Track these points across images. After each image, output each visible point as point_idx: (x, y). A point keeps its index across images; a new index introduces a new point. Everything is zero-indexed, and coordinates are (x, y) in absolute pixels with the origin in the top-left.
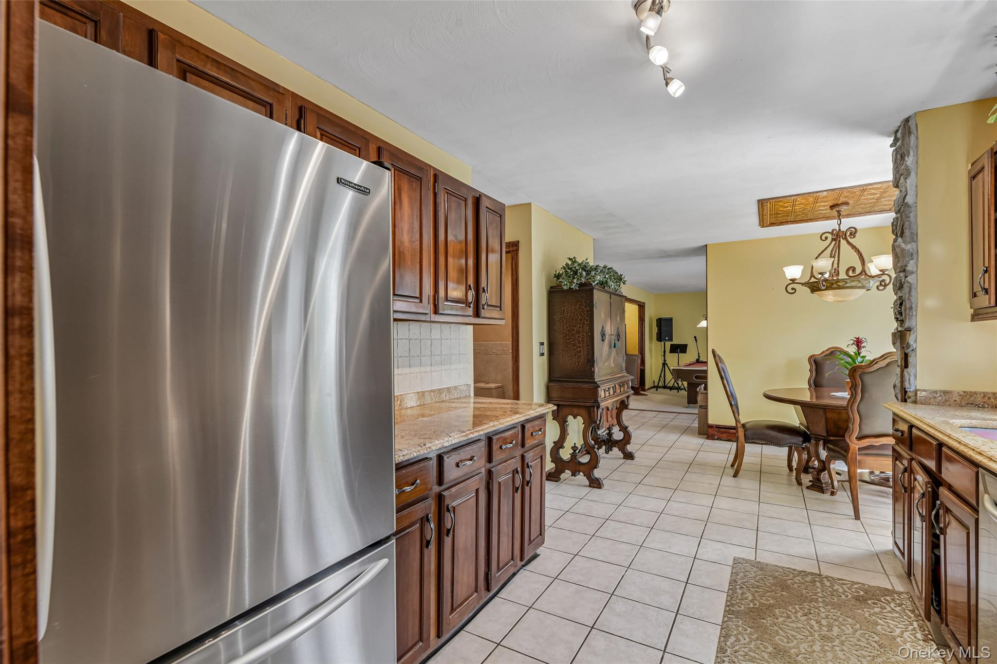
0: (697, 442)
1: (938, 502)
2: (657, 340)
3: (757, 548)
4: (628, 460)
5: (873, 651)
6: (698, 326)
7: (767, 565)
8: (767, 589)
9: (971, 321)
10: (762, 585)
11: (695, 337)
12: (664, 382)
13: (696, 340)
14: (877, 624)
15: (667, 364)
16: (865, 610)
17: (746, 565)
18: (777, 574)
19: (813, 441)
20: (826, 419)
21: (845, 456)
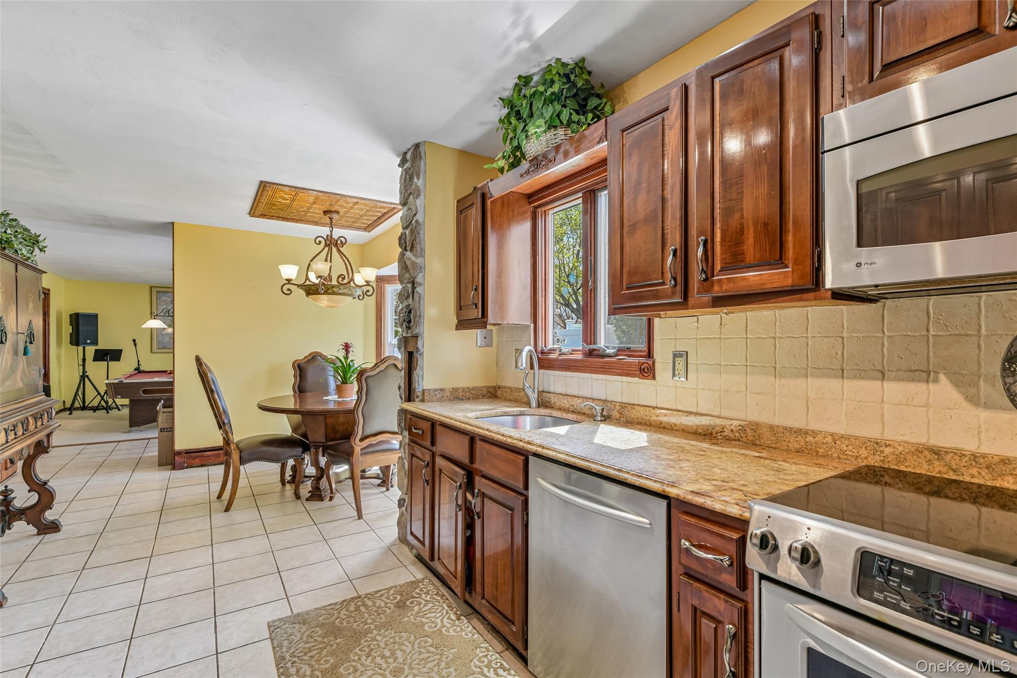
0: (159, 476)
1: (476, 491)
2: (71, 343)
3: (288, 595)
4: (48, 536)
5: (435, 658)
6: (142, 327)
7: (307, 613)
8: (321, 646)
9: (456, 330)
10: (314, 644)
11: (134, 341)
12: (84, 402)
13: (135, 345)
14: (423, 624)
15: (87, 377)
16: (409, 615)
17: (286, 626)
18: (321, 619)
19: (313, 450)
20: (326, 424)
21: (349, 460)
